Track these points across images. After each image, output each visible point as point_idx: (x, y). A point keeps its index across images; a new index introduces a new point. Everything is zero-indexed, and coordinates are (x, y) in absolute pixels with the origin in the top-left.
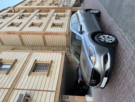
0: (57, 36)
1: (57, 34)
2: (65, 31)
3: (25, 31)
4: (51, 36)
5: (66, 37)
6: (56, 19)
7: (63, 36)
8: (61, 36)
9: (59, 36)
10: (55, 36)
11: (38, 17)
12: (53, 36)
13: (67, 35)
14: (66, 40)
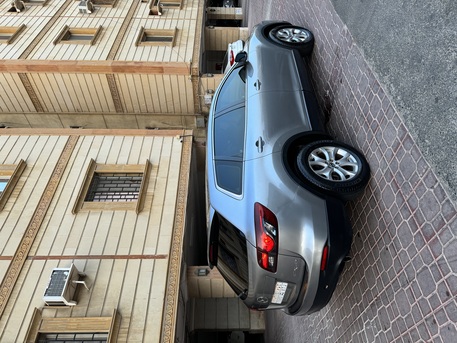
0: (159, 76)
1: (160, 69)
2: (188, 61)
3: (43, 57)
4: (137, 76)
5: (192, 80)
6: (152, 13)
7: (181, 78)
8: (174, 77)
9: (166, 77)
10: (151, 76)
11: (86, 8)
12: (144, 76)
13: (196, 72)
14: (192, 90)
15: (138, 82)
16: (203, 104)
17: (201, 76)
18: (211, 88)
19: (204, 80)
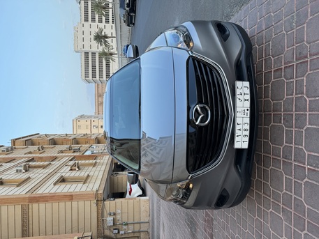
0: (68, 204)
1: (70, 197)
2: (95, 189)
4: (49, 205)
5: (97, 205)
6: (71, 170)
7: (88, 203)
8: (81, 203)
9: (75, 204)
10: (62, 204)
11: (22, 168)
12: (55, 205)
13: (101, 197)
14: (96, 213)
15: (49, 210)
16: (106, 227)
17: (104, 200)
18: (113, 210)
19: (107, 203)
